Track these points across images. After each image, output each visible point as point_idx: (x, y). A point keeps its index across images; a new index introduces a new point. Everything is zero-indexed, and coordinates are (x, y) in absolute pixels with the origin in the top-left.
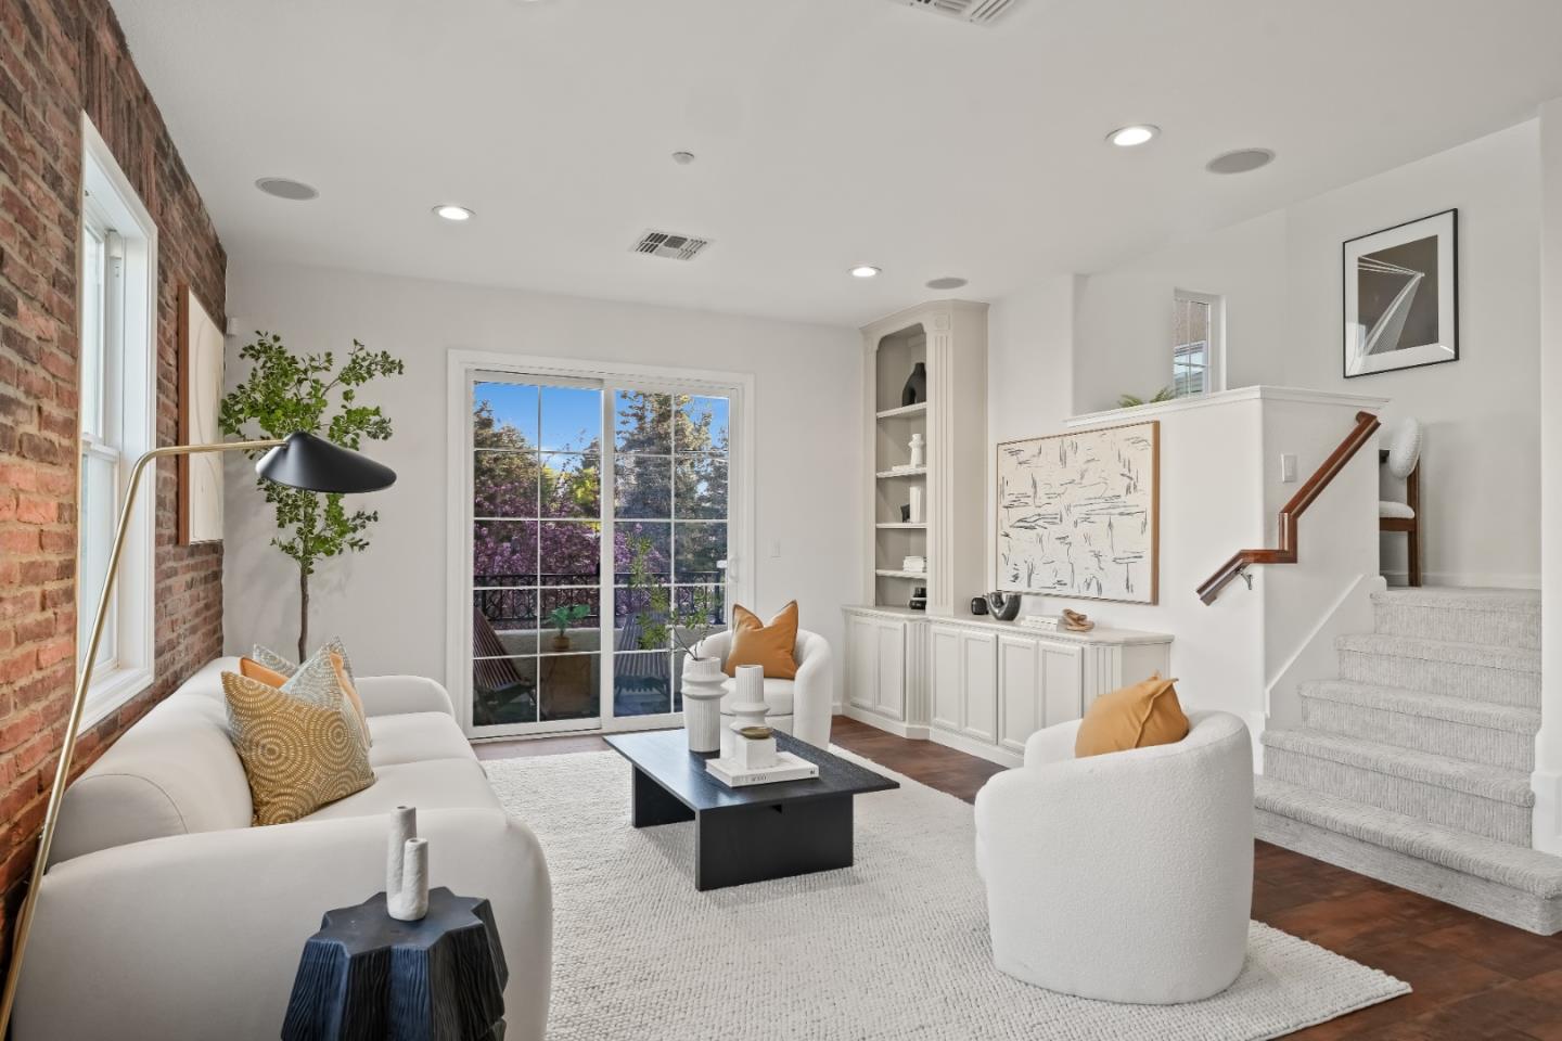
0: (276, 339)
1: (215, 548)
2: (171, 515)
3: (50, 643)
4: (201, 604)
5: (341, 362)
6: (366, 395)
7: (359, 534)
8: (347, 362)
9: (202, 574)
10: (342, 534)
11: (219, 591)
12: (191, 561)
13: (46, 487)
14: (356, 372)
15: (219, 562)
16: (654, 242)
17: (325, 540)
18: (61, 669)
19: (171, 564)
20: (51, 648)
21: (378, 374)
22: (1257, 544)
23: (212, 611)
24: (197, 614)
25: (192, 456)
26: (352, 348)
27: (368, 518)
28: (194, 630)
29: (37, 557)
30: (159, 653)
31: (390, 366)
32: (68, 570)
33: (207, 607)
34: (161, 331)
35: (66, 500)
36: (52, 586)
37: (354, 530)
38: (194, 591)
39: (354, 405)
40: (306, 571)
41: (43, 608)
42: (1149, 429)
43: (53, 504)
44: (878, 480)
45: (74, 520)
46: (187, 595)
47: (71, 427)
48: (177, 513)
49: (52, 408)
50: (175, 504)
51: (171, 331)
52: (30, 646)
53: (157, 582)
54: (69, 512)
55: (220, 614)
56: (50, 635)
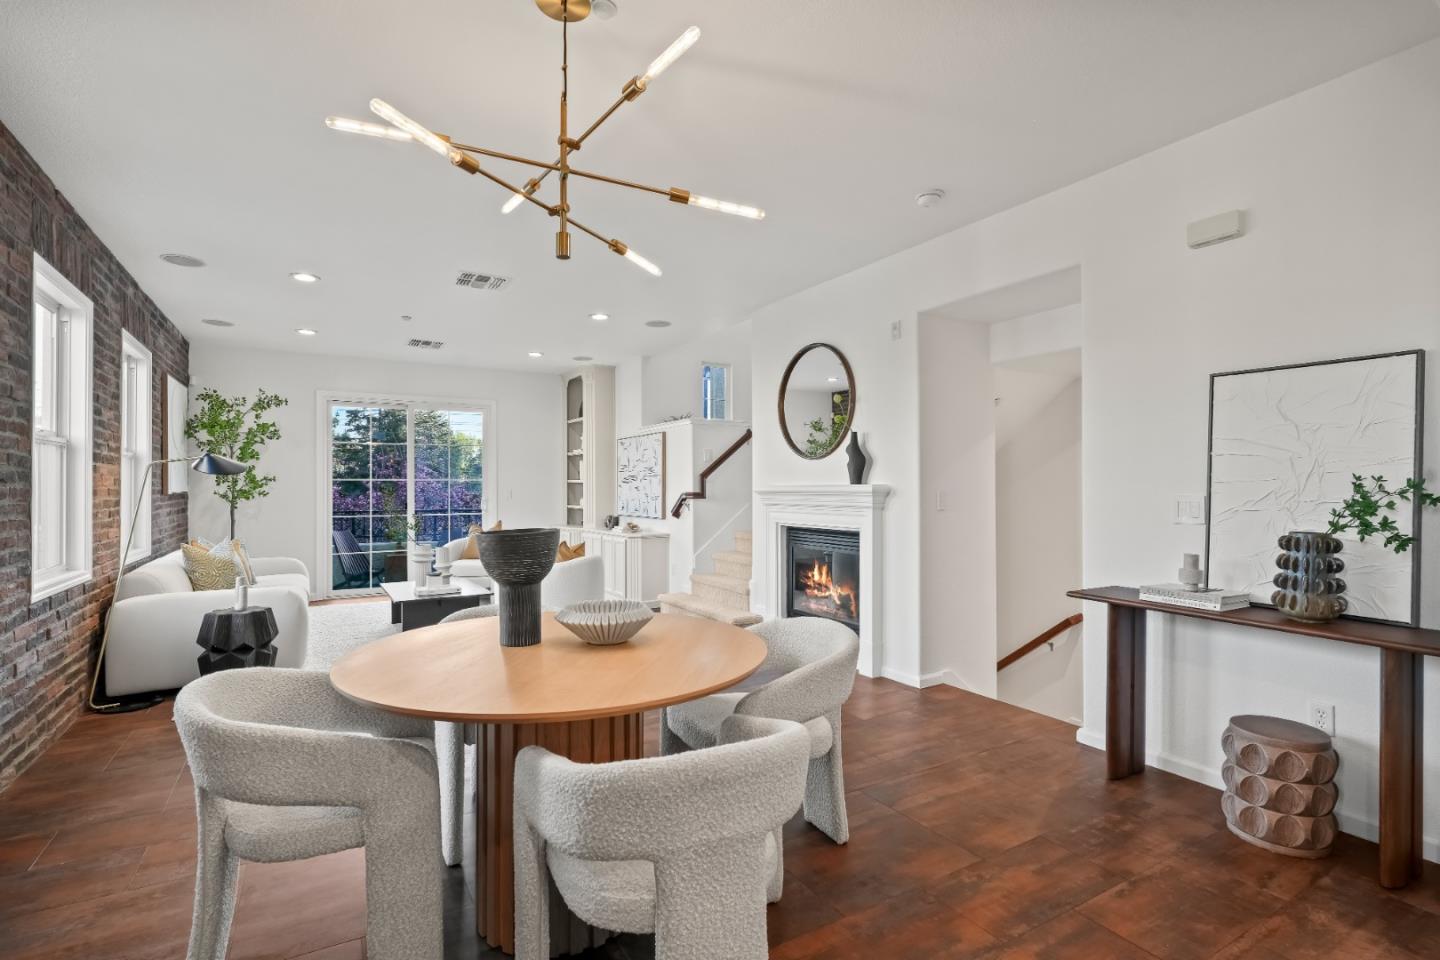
0: (215, 392)
1: (184, 496)
2: (159, 481)
3: (112, 530)
4: (176, 524)
5: (252, 400)
6: (267, 417)
7: (265, 488)
8: (256, 400)
9: (176, 509)
10: (254, 489)
11: (186, 518)
12: (170, 502)
13: (110, 473)
14: (261, 405)
15: (186, 503)
16: (415, 343)
17: (245, 492)
18: (115, 540)
19: (160, 503)
20: (112, 531)
21: (273, 406)
22: (691, 490)
23: (182, 529)
24: (173, 528)
25: (170, 464)
26: (258, 393)
27: (270, 480)
28: (171, 536)
29: (108, 498)
30: (154, 543)
31: (278, 402)
32: (118, 503)
33: (179, 526)
34: (154, 397)
35: (117, 477)
36: (112, 509)
37: (261, 486)
38: (171, 517)
39: (261, 422)
40: (233, 508)
41: (110, 517)
42: (660, 437)
43: (113, 478)
44: (569, 457)
45: (119, 485)
46: (168, 518)
47: (118, 450)
48: (162, 479)
49: (113, 444)
50: (161, 475)
51: (158, 396)
52: (105, 530)
53: (153, 510)
54: (118, 482)
55: (186, 530)
56: (111, 527)
